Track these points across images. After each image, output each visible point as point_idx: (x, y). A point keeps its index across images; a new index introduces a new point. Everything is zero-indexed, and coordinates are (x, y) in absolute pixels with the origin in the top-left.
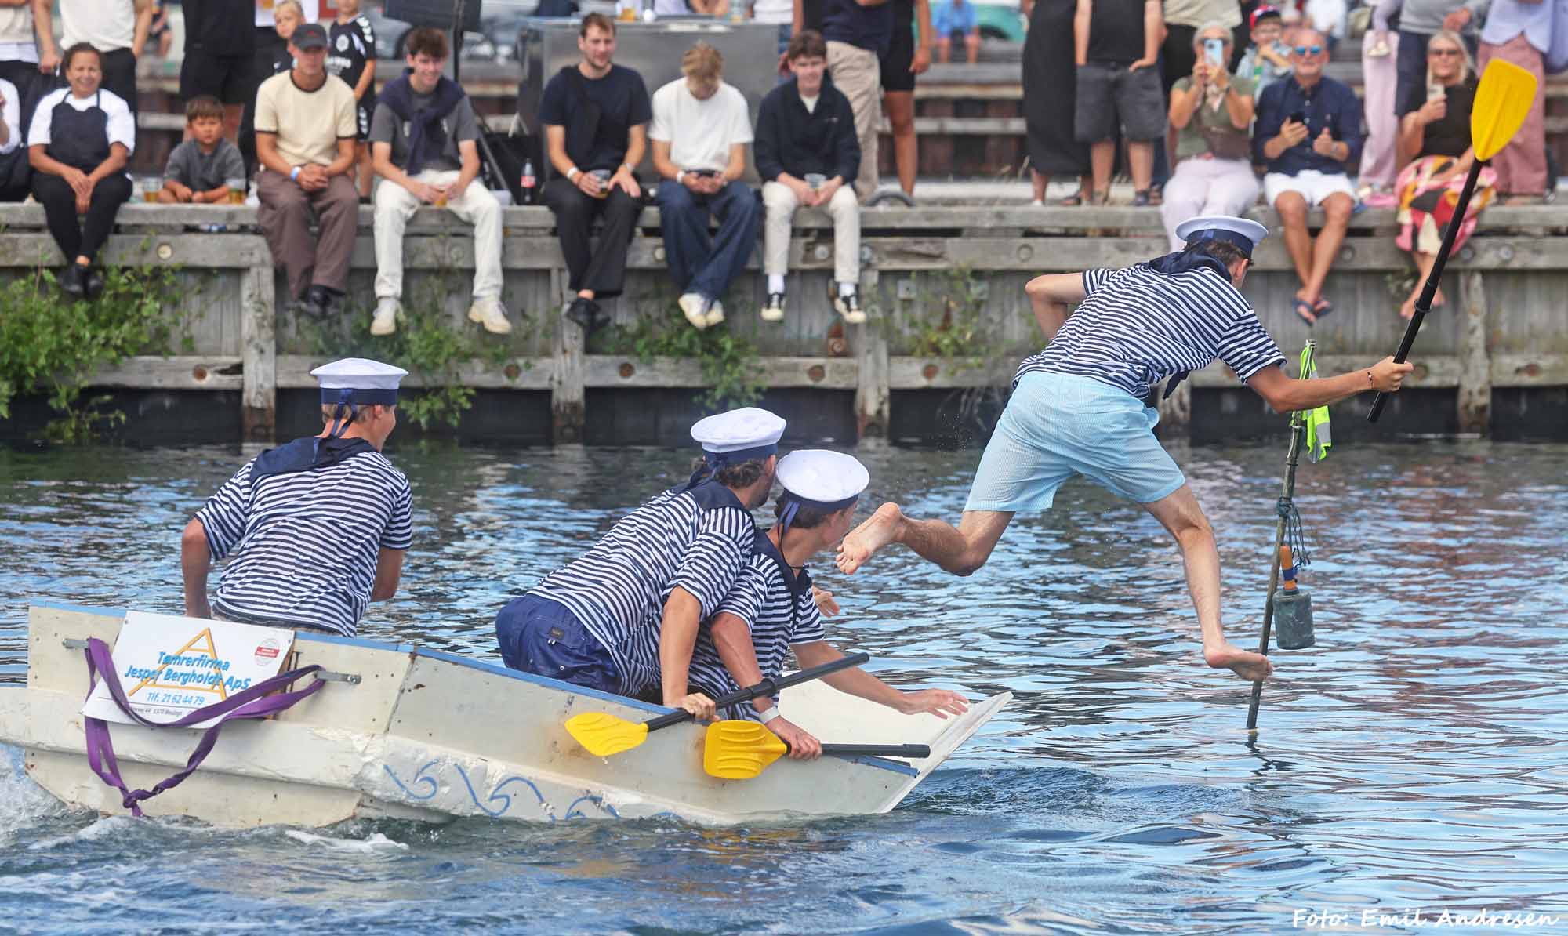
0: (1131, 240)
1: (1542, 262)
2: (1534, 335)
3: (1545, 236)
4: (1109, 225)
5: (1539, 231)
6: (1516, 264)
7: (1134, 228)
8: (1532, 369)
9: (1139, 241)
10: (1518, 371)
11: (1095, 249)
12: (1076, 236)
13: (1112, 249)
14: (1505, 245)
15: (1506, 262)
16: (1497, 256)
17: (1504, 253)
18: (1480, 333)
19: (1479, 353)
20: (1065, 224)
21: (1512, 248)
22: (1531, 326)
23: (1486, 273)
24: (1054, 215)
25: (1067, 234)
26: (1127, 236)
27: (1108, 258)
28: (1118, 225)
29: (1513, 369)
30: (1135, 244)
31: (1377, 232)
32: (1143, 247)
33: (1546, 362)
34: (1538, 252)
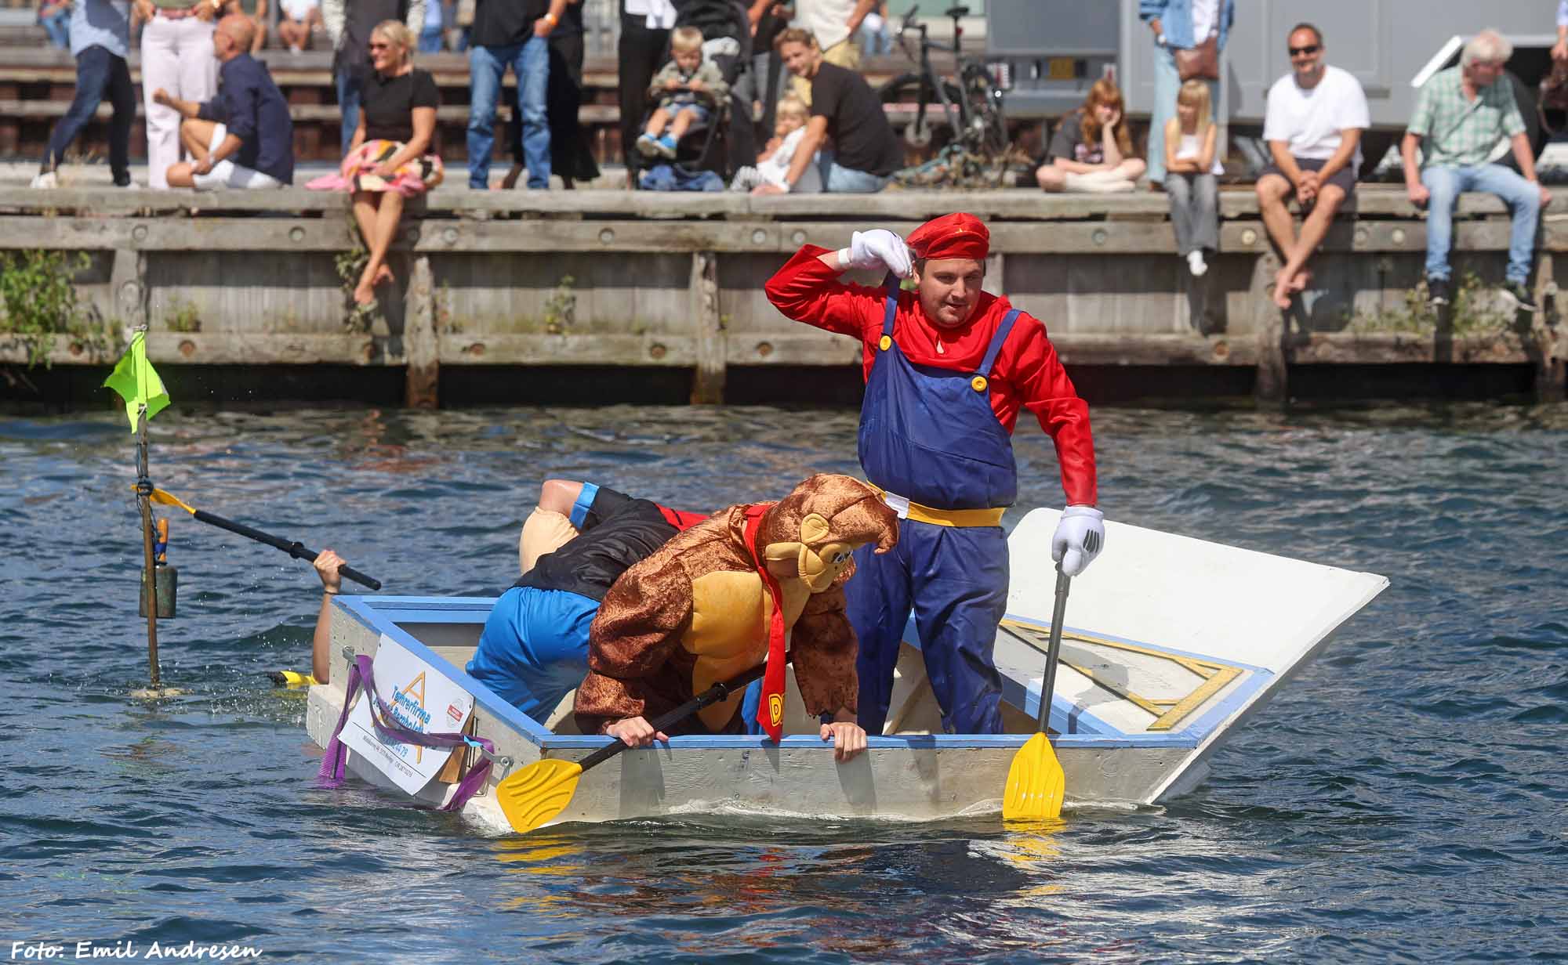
0: (87, 219)
1: (486, 245)
2: (478, 316)
3: (488, 219)
4: (65, 204)
5: (481, 214)
6: (461, 246)
7: (88, 209)
8: (477, 348)
9: (93, 220)
10: (465, 350)
11: (50, 227)
12: (31, 214)
13: (67, 227)
14: (448, 228)
15: (452, 244)
16: (442, 238)
17: (449, 236)
18: (427, 313)
19: (427, 331)
20: (20, 203)
21: (457, 230)
22: (476, 307)
23: (432, 255)
24: (9, 195)
25: (22, 212)
26: (82, 216)
27: (63, 237)
28: (73, 205)
29: (459, 348)
30: (90, 224)
31: (325, 214)
32: (98, 227)
33: (490, 342)
34: (482, 234)
